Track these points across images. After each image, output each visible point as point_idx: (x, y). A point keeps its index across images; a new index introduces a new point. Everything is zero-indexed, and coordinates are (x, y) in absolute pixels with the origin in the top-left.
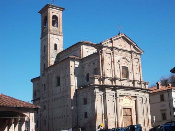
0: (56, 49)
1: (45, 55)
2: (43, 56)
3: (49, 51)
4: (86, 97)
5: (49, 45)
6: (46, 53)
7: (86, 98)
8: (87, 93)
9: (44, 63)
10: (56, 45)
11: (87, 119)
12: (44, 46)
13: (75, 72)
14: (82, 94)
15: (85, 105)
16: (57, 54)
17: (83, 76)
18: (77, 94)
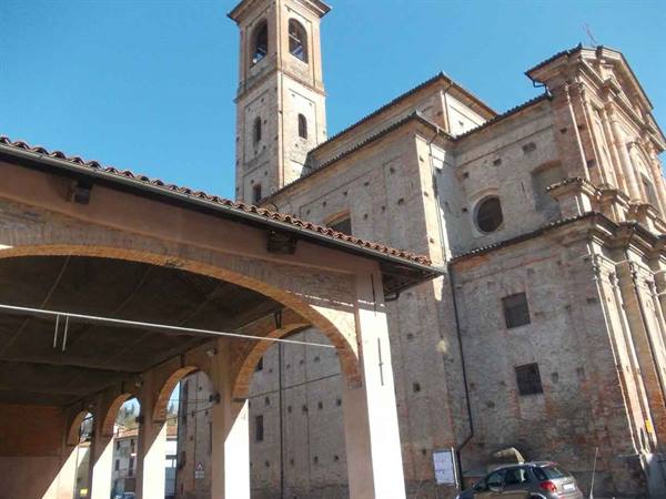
0: (303, 132)
1: (259, 151)
2: (247, 160)
3: (280, 133)
4: (519, 291)
5: (281, 112)
6: (263, 143)
7: (524, 294)
8: (529, 266)
9: (256, 182)
10: (302, 120)
11: (540, 399)
12: (253, 123)
13: (435, 187)
14: (490, 279)
15: (520, 331)
16: (309, 154)
17: (465, 210)
18: (452, 285)
